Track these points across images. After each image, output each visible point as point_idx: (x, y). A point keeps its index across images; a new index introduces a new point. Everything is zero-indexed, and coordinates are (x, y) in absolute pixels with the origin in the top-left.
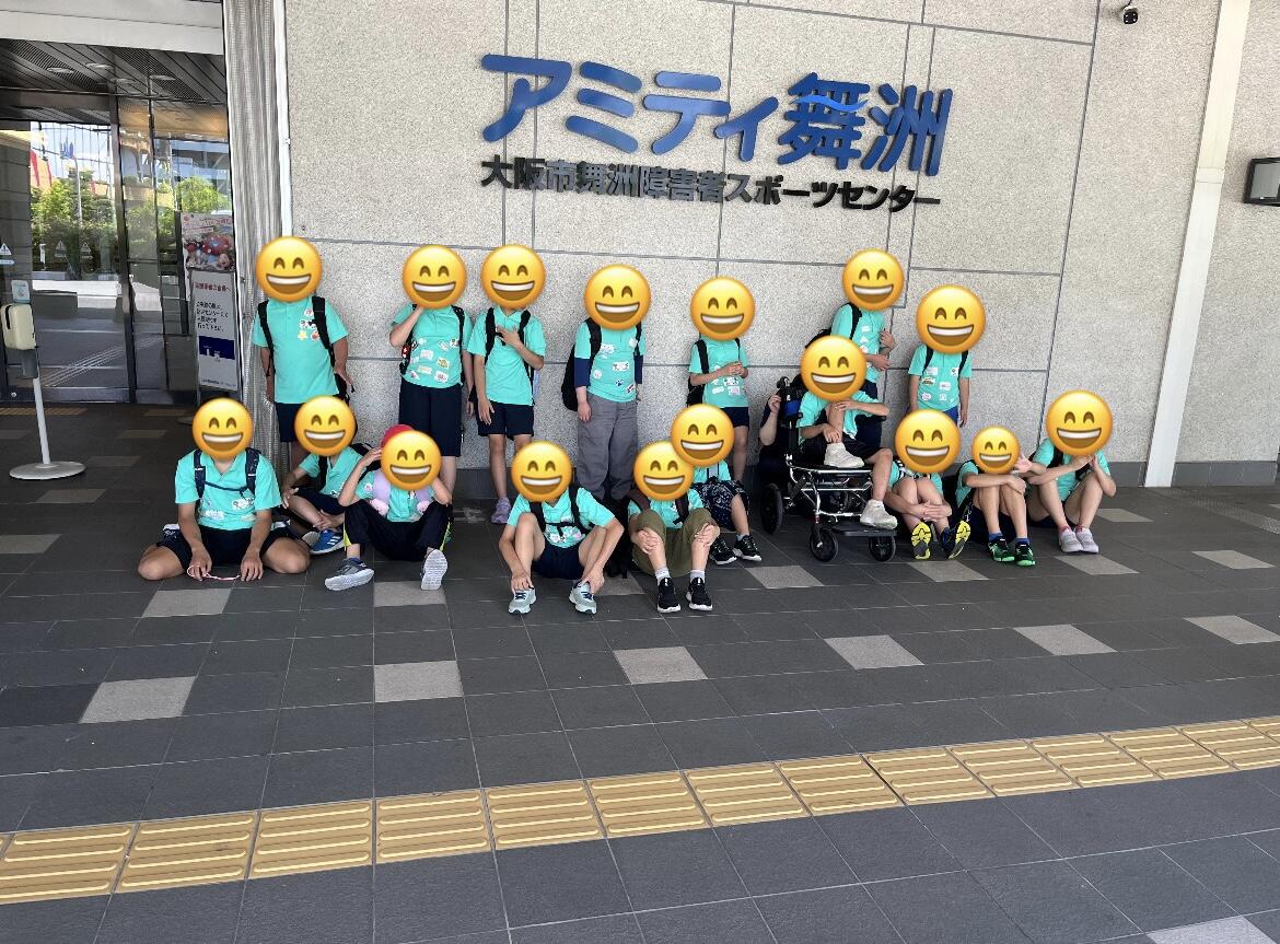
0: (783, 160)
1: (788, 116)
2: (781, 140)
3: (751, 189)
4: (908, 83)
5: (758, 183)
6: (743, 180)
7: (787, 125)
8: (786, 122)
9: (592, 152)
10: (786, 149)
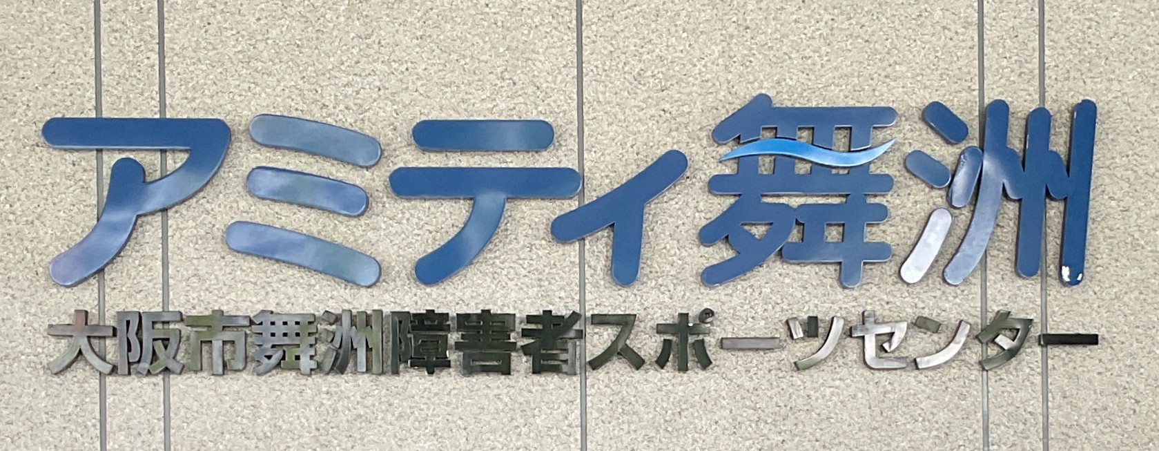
0: (713, 276)
1: (716, 185)
2: (707, 236)
3: (647, 344)
4: (990, 97)
5: (660, 329)
6: (625, 322)
7: (720, 204)
8: (716, 200)
9: (291, 291)
10: (720, 253)
